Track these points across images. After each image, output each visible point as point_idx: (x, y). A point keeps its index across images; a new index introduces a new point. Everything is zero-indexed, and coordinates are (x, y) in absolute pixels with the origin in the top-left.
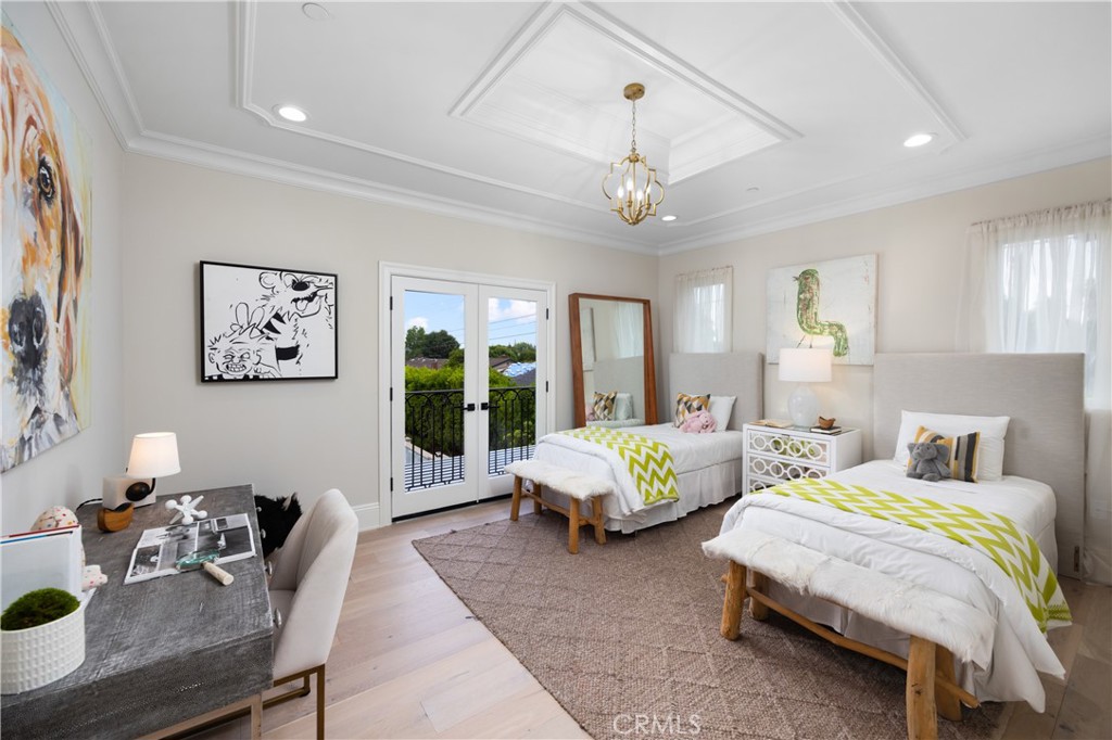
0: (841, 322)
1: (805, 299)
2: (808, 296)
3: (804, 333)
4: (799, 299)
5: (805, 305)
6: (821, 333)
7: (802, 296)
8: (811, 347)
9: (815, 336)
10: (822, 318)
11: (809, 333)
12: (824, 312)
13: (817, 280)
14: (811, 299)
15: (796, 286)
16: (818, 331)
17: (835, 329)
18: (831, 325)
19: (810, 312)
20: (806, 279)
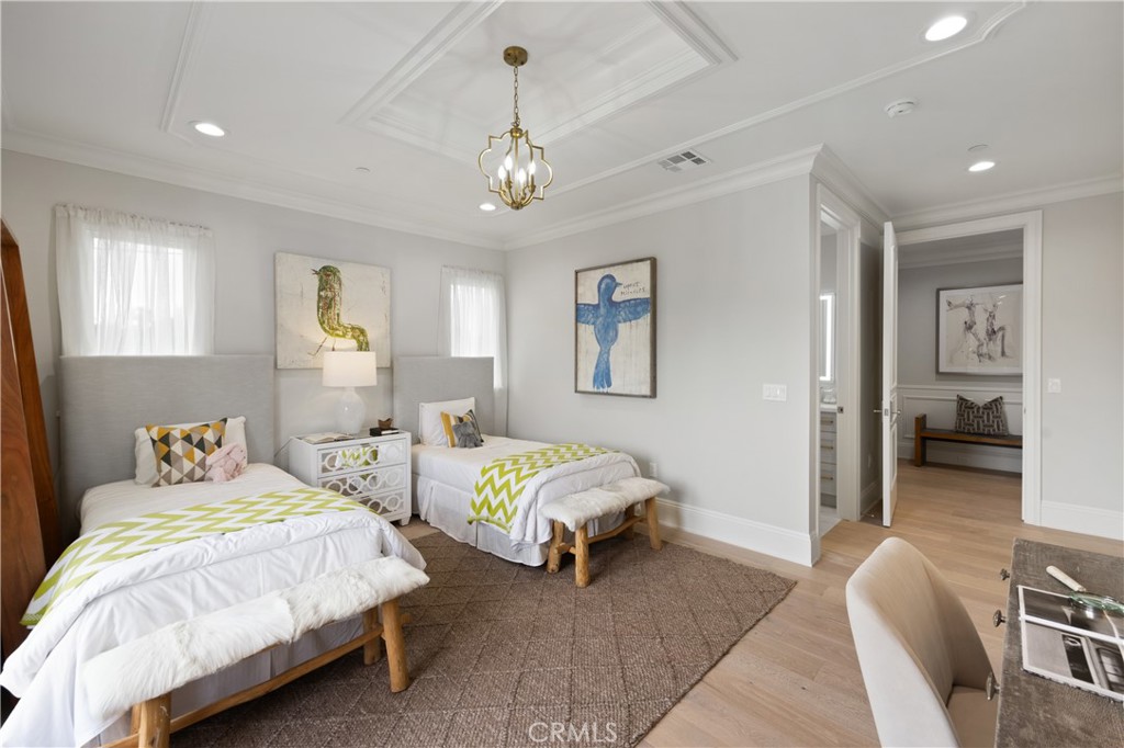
0: (362, 327)
1: (326, 297)
2: (329, 294)
3: (326, 335)
4: (320, 297)
5: (326, 304)
6: (344, 336)
7: (322, 293)
8: (333, 350)
9: (338, 339)
10: (344, 320)
11: (331, 335)
12: (347, 314)
13: (339, 279)
14: (333, 299)
15: (315, 281)
16: (341, 333)
17: (358, 333)
18: (353, 328)
19: (332, 313)
20: (327, 276)
